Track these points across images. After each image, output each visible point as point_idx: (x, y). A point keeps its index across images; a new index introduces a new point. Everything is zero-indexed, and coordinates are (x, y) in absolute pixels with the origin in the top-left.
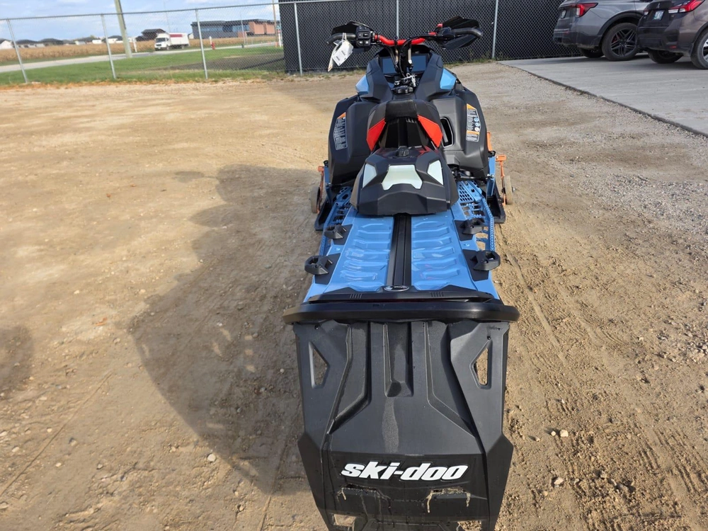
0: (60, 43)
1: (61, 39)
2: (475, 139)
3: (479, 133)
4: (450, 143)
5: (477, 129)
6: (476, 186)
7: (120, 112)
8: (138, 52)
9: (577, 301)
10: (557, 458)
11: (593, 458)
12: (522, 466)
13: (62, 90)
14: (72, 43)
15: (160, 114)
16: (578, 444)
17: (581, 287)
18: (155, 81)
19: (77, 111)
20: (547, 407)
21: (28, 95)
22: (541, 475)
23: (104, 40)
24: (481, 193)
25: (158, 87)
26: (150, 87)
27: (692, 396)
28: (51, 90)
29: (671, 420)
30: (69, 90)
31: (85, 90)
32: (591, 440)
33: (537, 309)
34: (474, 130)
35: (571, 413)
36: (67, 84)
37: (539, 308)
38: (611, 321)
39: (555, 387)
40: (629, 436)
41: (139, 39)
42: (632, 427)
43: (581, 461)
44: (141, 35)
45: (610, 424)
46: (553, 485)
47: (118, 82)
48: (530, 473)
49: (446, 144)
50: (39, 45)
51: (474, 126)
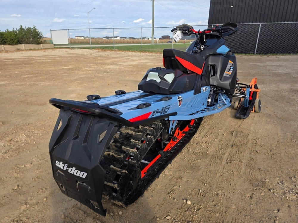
0: (134, 38)
1: (135, 37)
2: (228, 76)
3: (231, 73)
4: (214, 75)
5: (231, 72)
6: (227, 97)
7: (135, 61)
8: (158, 43)
9: (250, 157)
10: (177, 209)
11: (192, 216)
12: (160, 207)
13: (124, 53)
14: (138, 39)
15: (146, 63)
16: (191, 208)
17: (258, 152)
18: (153, 52)
19: (124, 59)
20: (192, 191)
21: (113, 53)
22: (164, 213)
23: (149, 39)
24: (229, 101)
25: (153, 54)
26: (150, 54)
27: (269, 211)
28: (120, 52)
29: (246, 217)
30: (125, 53)
31: (130, 53)
32: (198, 210)
33: (227, 154)
34: (229, 72)
35: (200, 196)
36: (125, 51)
37: (228, 154)
38: (259, 169)
39: (203, 184)
40: (218, 215)
41: (160, 39)
42: (223, 212)
43: (186, 215)
44: (161, 37)
45: (214, 207)
46: (165, 218)
47: (141, 52)
48: (160, 210)
49: (212, 76)
50: (128, 39)
51: (230, 70)
